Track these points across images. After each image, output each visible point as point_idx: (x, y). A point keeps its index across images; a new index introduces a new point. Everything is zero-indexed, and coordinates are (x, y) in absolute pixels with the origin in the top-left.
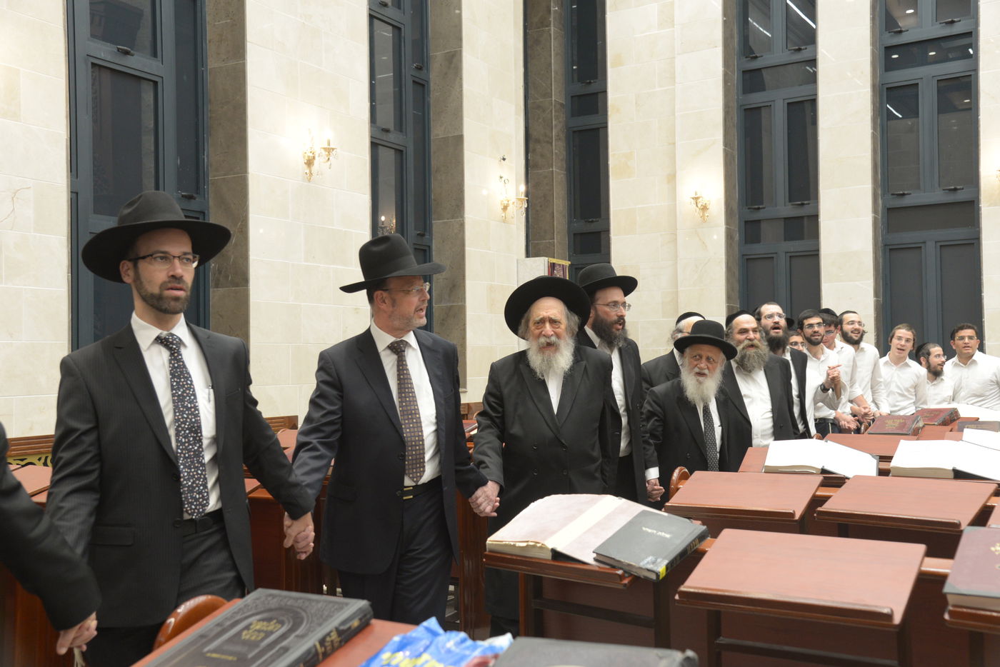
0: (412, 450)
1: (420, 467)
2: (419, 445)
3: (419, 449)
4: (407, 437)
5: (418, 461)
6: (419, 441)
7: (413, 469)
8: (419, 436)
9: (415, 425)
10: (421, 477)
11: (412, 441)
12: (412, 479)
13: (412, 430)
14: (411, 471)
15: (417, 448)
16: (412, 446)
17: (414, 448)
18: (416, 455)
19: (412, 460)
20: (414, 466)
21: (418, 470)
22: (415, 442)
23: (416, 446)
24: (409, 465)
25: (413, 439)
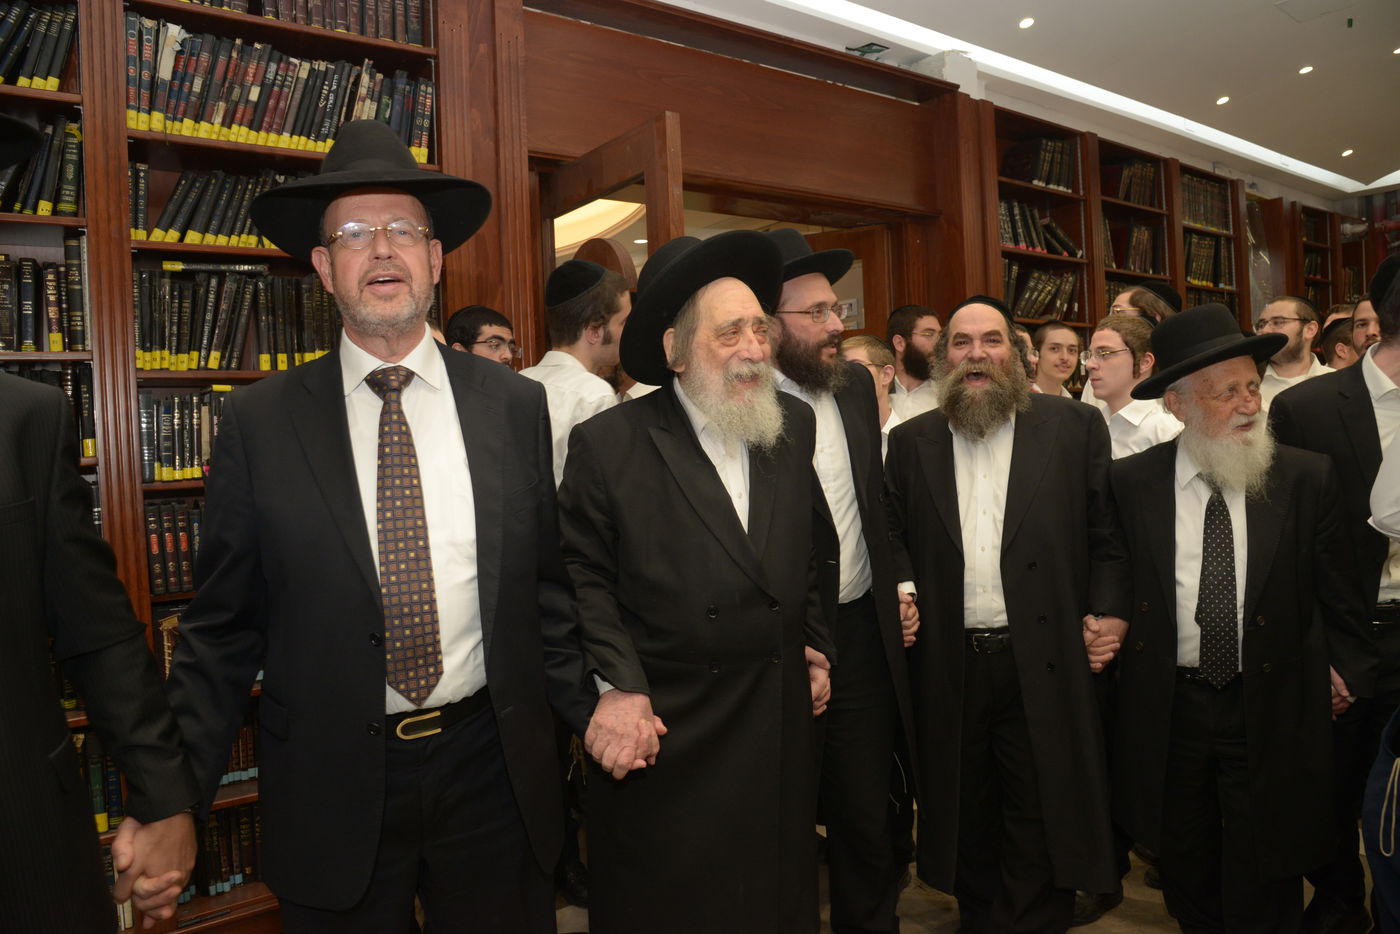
0: (403, 627)
1: (427, 666)
2: (422, 614)
3: (423, 624)
4: (390, 595)
5: (420, 652)
6: (421, 603)
7: (407, 670)
8: (420, 592)
9: (413, 566)
10: (430, 688)
11: (401, 605)
12: (406, 694)
13: (404, 577)
14: (401, 676)
15: (417, 620)
16: (401, 616)
17: (407, 621)
18: (413, 636)
19: (404, 649)
20: (410, 664)
21: (422, 672)
22: (411, 604)
23: (412, 615)
24: (394, 661)
25: (405, 599)
